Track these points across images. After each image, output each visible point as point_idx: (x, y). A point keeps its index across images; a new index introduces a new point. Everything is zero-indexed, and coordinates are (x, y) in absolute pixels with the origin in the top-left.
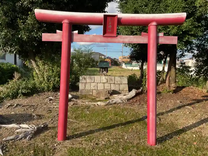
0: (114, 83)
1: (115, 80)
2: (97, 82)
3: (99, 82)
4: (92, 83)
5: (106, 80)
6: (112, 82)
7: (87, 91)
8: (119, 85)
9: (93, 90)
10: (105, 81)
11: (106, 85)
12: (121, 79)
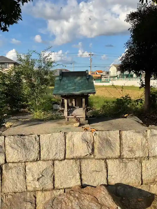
0: (120, 157)
1: (121, 144)
2: (51, 157)
3: (57, 157)
4: (29, 165)
5: (88, 145)
6: (110, 154)
7: (9, 197)
8: (141, 162)
9: (35, 191)
10: (82, 150)
11: (89, 166)
12: (146, 136)
